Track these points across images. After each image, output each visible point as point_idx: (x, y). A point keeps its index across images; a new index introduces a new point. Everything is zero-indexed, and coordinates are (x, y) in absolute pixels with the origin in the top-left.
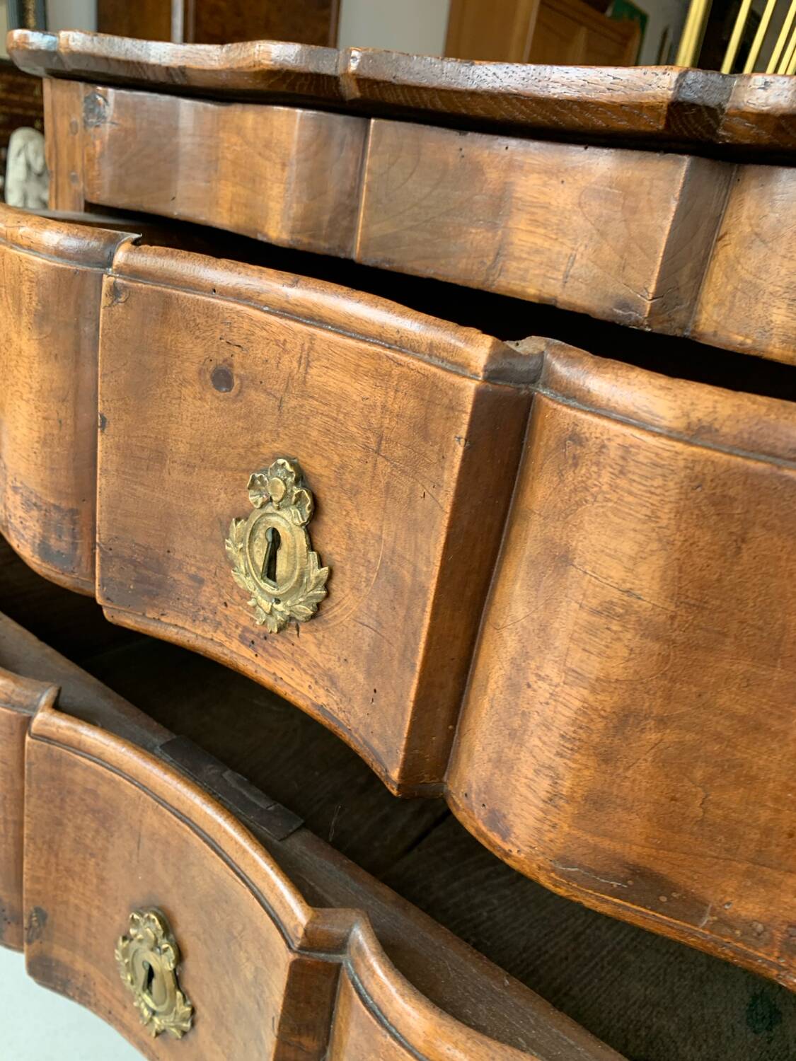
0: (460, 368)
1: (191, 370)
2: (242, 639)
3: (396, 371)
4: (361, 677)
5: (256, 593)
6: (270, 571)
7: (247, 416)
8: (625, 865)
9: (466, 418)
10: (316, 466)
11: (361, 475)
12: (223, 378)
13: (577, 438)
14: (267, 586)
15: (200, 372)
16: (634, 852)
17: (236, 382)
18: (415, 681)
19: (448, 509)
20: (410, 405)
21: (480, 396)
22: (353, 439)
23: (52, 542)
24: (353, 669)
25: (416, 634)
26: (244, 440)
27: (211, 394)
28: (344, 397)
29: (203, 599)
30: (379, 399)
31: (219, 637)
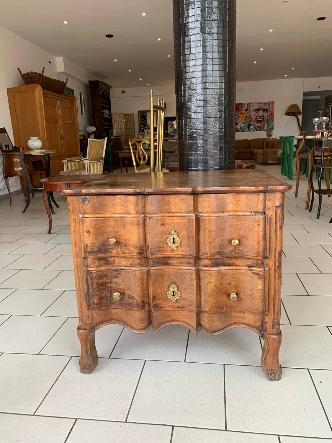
0: (192, 216)
1: (159, 225)
2: (170, 252)
3: (185, 218)
4: (187, 249)
5: (172, 246)
6: (174, 242)
7: (167, 228)
8: (217, 252)
9: (195, 220)
10: (176, 230)
11: (183, 229)
12: (163, 224)
13: (204, 219)
14: (173, 244)
15: (160, 225)
16: (218, 250)
17: (165, 224)
18: (195, 245)
19: (195, 228)
20: (187, 221)
21: (195, 218)
22: (181, 226)
23: (140, 251)
24: (186, 248)
25: (194, 241)
26: (167, 230)
27: (162, 227)
28: (179, 222)
29: (164, 250)
30: (183, 221)
31: (167, 253)
